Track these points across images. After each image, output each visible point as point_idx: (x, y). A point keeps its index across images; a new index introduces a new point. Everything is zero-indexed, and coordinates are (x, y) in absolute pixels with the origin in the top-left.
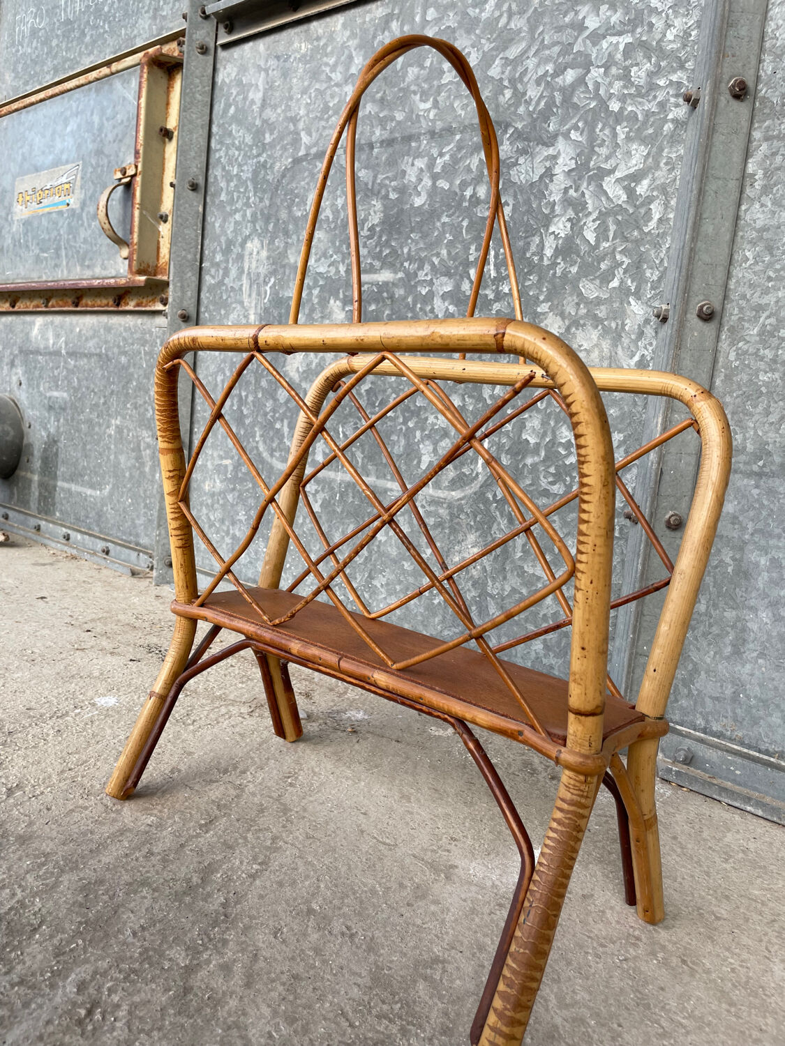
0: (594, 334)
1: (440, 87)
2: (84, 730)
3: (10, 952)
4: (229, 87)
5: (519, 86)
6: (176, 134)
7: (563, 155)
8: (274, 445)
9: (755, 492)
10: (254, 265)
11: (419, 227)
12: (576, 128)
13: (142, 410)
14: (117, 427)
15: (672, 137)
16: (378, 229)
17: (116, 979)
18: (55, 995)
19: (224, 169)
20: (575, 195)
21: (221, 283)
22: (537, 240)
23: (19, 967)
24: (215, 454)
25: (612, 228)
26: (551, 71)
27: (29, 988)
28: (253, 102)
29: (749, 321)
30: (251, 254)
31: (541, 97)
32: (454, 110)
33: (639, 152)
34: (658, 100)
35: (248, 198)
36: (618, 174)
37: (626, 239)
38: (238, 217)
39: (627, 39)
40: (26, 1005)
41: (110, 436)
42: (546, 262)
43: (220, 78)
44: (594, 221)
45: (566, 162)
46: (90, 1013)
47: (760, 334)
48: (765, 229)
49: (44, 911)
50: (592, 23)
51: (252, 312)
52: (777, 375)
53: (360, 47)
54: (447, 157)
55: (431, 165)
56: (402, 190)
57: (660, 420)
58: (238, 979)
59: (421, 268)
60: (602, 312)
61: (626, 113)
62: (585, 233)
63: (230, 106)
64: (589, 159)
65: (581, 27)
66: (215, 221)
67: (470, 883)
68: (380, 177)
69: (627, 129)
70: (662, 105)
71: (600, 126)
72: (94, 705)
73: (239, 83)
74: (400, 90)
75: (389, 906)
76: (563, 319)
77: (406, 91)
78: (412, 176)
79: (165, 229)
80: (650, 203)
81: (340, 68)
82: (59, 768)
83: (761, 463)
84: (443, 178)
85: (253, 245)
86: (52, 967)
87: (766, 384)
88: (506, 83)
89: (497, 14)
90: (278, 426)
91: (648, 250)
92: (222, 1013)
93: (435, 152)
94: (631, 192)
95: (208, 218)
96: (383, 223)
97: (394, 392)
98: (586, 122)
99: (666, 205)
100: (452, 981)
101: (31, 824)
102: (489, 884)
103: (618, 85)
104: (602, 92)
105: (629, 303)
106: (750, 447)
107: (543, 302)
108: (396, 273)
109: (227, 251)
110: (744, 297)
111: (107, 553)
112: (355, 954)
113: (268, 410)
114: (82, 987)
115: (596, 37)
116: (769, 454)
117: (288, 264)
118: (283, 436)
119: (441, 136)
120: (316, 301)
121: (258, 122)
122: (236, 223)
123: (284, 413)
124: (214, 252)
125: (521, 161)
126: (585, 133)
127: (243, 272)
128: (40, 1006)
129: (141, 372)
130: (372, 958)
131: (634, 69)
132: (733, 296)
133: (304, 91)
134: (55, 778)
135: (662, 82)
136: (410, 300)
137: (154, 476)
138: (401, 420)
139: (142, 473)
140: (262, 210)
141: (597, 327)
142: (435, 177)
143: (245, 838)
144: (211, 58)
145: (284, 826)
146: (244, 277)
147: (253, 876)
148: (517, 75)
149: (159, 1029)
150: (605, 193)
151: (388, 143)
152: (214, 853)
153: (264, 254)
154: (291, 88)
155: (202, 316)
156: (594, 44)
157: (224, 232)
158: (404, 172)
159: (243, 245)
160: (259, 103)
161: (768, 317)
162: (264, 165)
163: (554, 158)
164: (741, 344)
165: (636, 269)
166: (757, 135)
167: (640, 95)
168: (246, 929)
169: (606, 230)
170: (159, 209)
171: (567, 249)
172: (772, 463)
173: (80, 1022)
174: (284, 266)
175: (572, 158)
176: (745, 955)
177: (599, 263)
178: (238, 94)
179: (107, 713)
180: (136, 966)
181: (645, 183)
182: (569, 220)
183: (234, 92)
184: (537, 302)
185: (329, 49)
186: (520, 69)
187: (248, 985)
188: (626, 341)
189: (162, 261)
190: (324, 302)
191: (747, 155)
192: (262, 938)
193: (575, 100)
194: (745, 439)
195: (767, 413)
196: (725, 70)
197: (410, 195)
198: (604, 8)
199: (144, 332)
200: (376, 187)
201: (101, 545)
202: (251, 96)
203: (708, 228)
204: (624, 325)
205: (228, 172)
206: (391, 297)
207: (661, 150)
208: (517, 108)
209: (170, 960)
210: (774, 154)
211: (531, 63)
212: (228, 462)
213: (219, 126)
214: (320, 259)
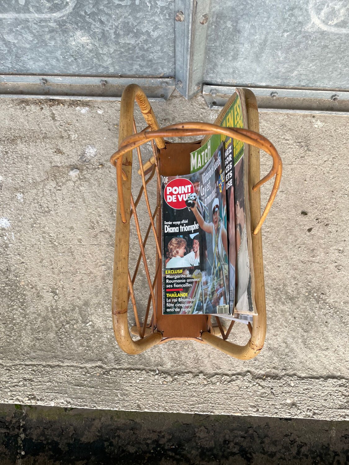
2: (25, 246)
82: (49, 271)
134: (56, 277)
179: (15, 229)
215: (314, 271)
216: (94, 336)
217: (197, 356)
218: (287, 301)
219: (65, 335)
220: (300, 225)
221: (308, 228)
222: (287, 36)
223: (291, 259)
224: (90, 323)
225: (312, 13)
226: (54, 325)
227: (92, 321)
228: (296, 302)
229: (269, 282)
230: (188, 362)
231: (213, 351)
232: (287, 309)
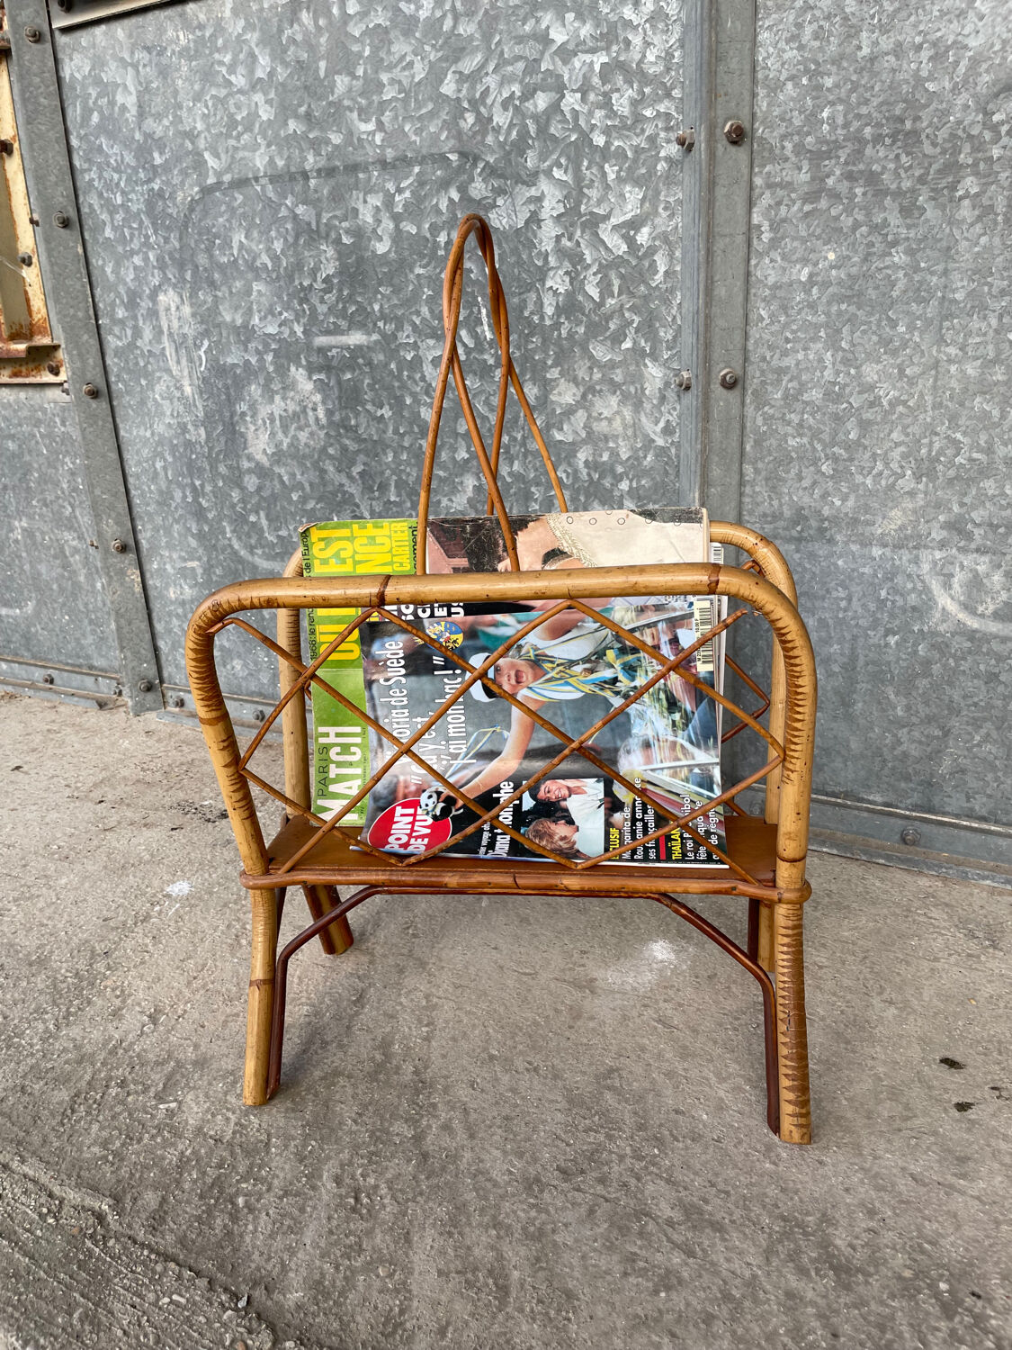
0: (614, 401)
1: (382, 103)
2: (179, 929)
3: (259, 1171)
4: (84, 87)
5: (482, 110)
6: (16, 146)
7: (548, 197)
8: (253, 542)
9: (797, 556)
10: (175, 324)
11: (388, 279)
12: (559, 166)
13: (56, 507)
14: (24, 530)
15: (667, 178)
16: (336, 281)
17: (363, 1165)
18: (320, 1194)
19: (100, 195)
20: (569, 244)
21: (132, 346)
22: (534, 296)
23: (276, 1182)
24: (175, 556)
25: (616, 283)
26: (518, 94)
27: (296, 1196)
28: (124, 108)
29: (772, 384)
30: (168, 309)
31: (511, 125)
32: (406, 135)
33: (633, 195)
34: (647, 134)
35: (147, 237)
36: (614, 221)
37: (632, 295)
38: (137, 260)
39: (602, 58)
40: (302, 1210)
41: (16, 541)
42: (548, 322)
43: (66, 73)
44: (595, 274)
45: (552, 206)
46: (357, 1199)
47: (786, 397)
48: (776, 287)
49: (264, 1125)
50: (559, 36)
51: (186, 382)
52: (805, 440)
53: (262, 42)
54: (407, 194)
55: (389, 202)
56: (358, 233)
57: (697, 495)
58: (462, 1136)
59: (400, 328)
60: (618, 376)
61: (613, 148)
62: (587, 288)
63: (91, 111)
64: (578, 203)
65: (545, 39)
66: (105, 266)
67: (613, 992)
68: (325, 217)
69: (616, 168)
70: (652, 139)
71: (585, 163)
72: (168, 896)
73: (98, 82)
74: (330, 104)
75: (556, 1034)
76: (577, 385)
77: (337, 105)
78: (367, 216)
79: (30, 275)
80: (653, 254)
81: (241, 70)
82: (183, 979)
83: (799, 528)
84: (407, 220)
85: (168, 298)
86: (303, 1172)
87: (796, 449)
88: (466, 105)
89: (438, 14)
90: (253, 518)
91: (658, 307)
92: (463, 1166)
93: (391, 187)
94: (631, 242)
95: (93, 261)
96: (341, 272)
97: (394, 473)
98: (568, 159)
99: (671, 256)
100: (630, 1085)
101: (196, 1046)
102: (629, 988)
103: (599, 114)
104: (582, 122)
105: (645, 365)
106: (787, 513)
107: (551, 367)
108: (369, 334)
109: (132, 304)
110: (764, 359)
111: (52, 682)
112: (545, 1084)
113: (235, 500)
114: (338, 1180)
115: (565, 53)
116: (806, 518)
117: (224, 322)
118: (262, 530)
119: (394, 167)
120: (271, 369)
121: (138, 136)
122: (136, 268)
123: (258, 504)
124: (113, 304)
125: (500, 202)
126: (570, 171)
127: (161, 332)
128: (314, 1208)
129: (42, 460)
130: (560, 1084)
131: (615, 96)
132: (754, 358)
133: (197, 98)
134: (187, 993)
135: (648, 113)
136: (393, 366)
137: (94, 586)
138: (409, 505)
139: (76, 585)
140: (170, 254)
141: (615, 392)
142: (397, 218)
143: (401, 1004)
144: (49, 46)
145: (429, 982)
146: (165, 338)
147: (427, 1039)
148: (478, 95)
149: (421, 1194)
150: (603, 242)
151: (328, 172)
152: (381, 1027)
153: (187, 310)
154: (176, 93)
155: (113, 387)
156: (565, 62)
157: (121, 280)
158: (356, 211)
159: (153, 296)
160: (134, 111)
161: (790, 381)
162: (160, 194)
163: (539, 200)
164: (766, 409)
165: (649, 328)
166: (758, 181)
167: (625, 127)
168: (446, 1090)
169: (610, 285)
170: (16, 250)
171: (570, 307)
172: (810, 527)
173: (354, 1210)
174: (219, 326)
175: (559, 201)
176: (849, 997)
177: (607, 322)
178: (99, 96)
179: (189, 901)
180: (372, 1148)
181: (645, 230)
182: (567, 273)
183: (93, 92)
184: (545, 368)
185: (220, 42)
186: (480, 89)
187: (472, 1136)
188: (647, 406)
189: (36, 317)
190: (282, 371)
191: (751, 204)
192: (463, 1093)
193: (552, 130)
194: (781, 505)
195: (800, 478)
196: (719, 112)
197: (370, 239)
198: (570, 16)
199: (33, 409)
200: (323, 228)
201: (39, 674)
202: (120, 99)
203: (720, 291)
204: (643, 390)
205: (108, 200)
206: (369, 363)
207: (658, 193)
208: (484, 137)
209: (397, 1134)
210: (779, 203)
211: (491, 81)
212: (195, 564)
213: (81, 138)
214: (265, 317)
215: (955, 1216)
216: (153, 1137)
217: (402, 1312)
218: (817, 1271)
219: (90, 1107)
220: (930, 1088)
221: (955, 1100)
222: (897, 643)
223: (875, 1158)
224: (173, 1105)
225: (935, 586)
226: (87, 1077)
227: (180, 1103)
228: (858, 1284)
229: (771, 1194)
230: (359, 1319)
231: (466, 1323)
232: (810, 1295)
